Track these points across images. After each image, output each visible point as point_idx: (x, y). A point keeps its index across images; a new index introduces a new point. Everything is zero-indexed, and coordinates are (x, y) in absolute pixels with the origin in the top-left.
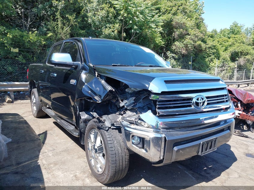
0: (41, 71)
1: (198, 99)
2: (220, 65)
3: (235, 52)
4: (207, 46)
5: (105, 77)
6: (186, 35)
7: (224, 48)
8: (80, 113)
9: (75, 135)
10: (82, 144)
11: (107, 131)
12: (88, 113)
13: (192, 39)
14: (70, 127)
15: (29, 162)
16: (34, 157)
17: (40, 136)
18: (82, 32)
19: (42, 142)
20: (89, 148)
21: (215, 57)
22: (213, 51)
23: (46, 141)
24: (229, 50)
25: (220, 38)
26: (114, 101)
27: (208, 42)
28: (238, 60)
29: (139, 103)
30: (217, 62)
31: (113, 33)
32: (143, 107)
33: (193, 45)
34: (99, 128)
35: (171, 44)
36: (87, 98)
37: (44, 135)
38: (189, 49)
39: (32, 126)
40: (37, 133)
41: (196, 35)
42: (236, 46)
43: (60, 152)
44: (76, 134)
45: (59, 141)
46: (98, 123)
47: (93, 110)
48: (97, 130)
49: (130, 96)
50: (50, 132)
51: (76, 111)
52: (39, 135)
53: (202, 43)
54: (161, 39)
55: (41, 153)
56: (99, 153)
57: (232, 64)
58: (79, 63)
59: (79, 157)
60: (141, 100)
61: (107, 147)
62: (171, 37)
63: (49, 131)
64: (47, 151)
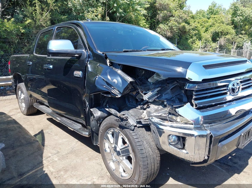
0: (29, 63)
1: (233, 85)
2: (203, 46)
3: (215, 32)
4: (191, 27)
5: (121, 66)
6: (170, 16)
7: (205, 28)
8: (91, 110)
9: (84, 135)
10: (94, 144)
11: (133, 130)
12: (101, 110)
13: (176, 21)
14: (76, 126)
15: (34, 171)
16: (38, 164)
17: (37, 137)
18: (63, 17)
19: (41, 144)
20: (105, 149)
21: (197, 38)
22: (194, 32)
23: (46, 143)
24: (209, 31)
25: (200, 19)
26: (134, 93)
27: (192, 23)
28: (218, 40)
29: (165, 94)
30: (199, 44)
31: (96, 18)
32: (171, 99)
33: (178, 26)
34: (122, 127)
35: (155, 26)
36: (102, 93)
37: (40, 135)
38: (174, 31)
39: (24, 126)
40: (32, 133)
41: (181, 16)
42: (216, 26)
43: (66, 154)
44: (86, 134)
45: (60, 141)
46: (121, 122)
47: (106, 105)
48: (117, 130)
49: (153, 86)
50: (47, 131)
51: (85, 107)
52: (36, 135)
53: (186, 24)
54: (145, 22)
55: (43, 159)
56: (123, 156)
57: (214, 45)
58: (83, 50)
59: (90, 159)
60: (169, 91)
61: (136, 150)
62: (155, 20)
63: (45, 130)
64: (50, 155)
